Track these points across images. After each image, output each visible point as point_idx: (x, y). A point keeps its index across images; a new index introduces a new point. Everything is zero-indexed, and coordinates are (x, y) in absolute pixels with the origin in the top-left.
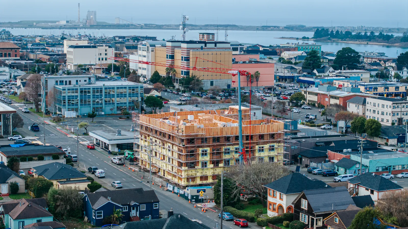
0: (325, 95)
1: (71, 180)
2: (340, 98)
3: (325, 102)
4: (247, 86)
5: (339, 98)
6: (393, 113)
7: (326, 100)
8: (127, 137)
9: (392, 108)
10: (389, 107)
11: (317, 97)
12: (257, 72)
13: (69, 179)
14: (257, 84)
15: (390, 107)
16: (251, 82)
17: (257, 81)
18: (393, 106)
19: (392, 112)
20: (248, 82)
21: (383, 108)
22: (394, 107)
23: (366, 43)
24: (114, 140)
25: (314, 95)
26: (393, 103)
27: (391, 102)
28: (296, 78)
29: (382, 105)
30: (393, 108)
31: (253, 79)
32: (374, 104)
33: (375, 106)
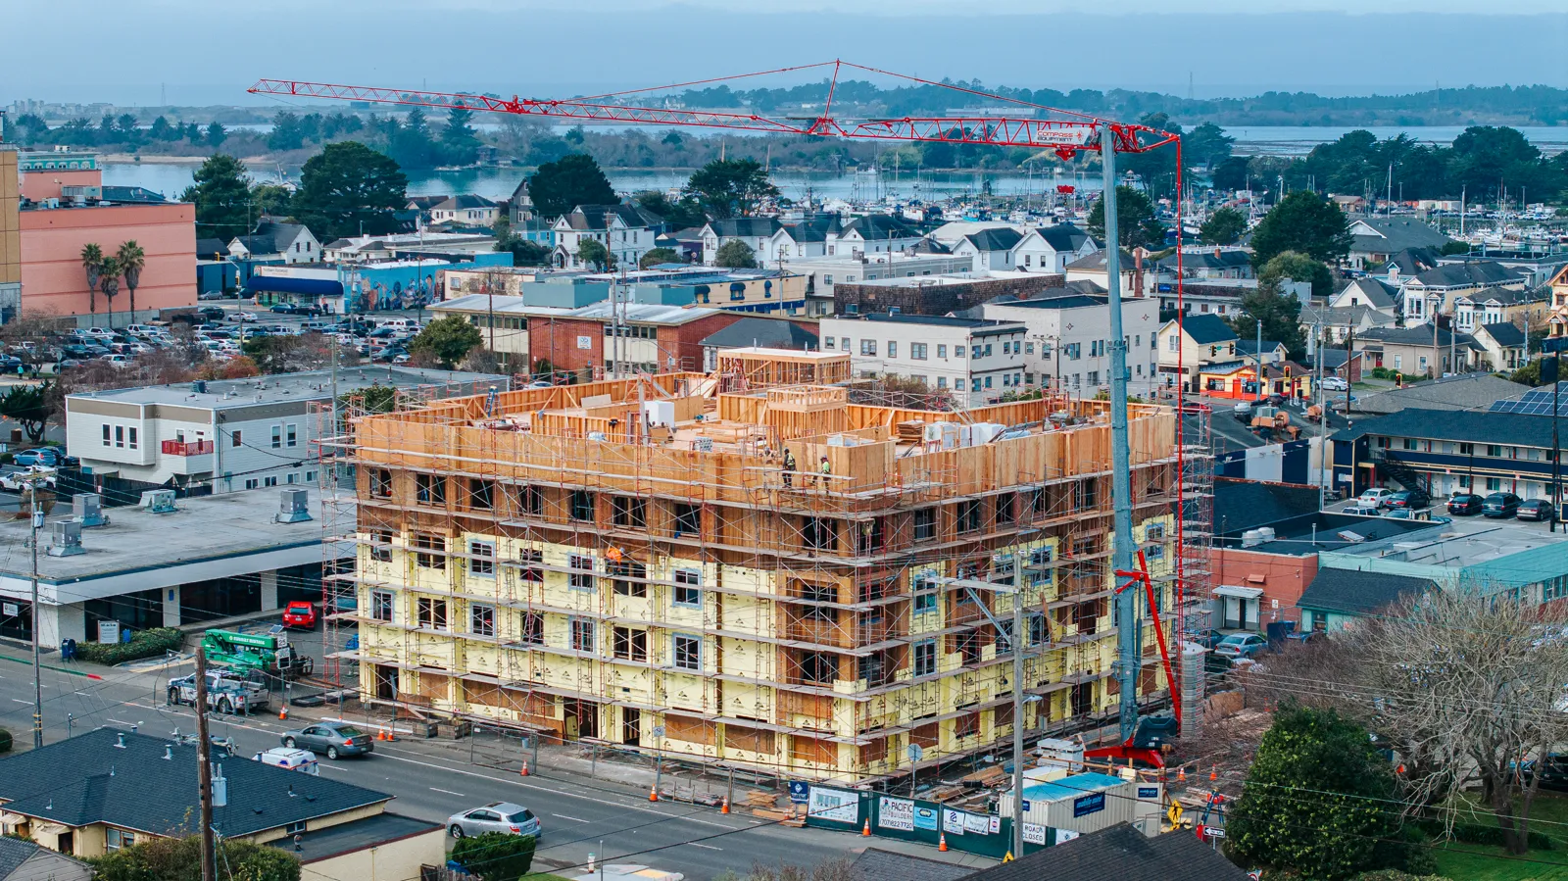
0: (569, 325)
1: (312, 827)
2: (658, 333)
3: (574, 356)
4: (92, 309)
5: (653, 330)
6: (974, 377)
7: (579, 346)
8: (113, 559)
9: (970, 357)
10: (951, 351)
11: (525, 334)
12: (132, 245)
13: (301, 825)
14: (132, 300)
15: (957, 354)
16: (110, 294)
17: (132, 287)
18: (974, 348)
19: (972, 373)
20: (92, 291)
21: (920, 358)
22: (977, 353)
23: (130, 158)
24: (83, 579)
25: (507, 327)
26: (975, 335)
27: (967, 331)
28: (238, 273)
29: (913, 344)
30: (974, 357)
31: (115, 280)
32: (866, 345)
33: (874, 354)
